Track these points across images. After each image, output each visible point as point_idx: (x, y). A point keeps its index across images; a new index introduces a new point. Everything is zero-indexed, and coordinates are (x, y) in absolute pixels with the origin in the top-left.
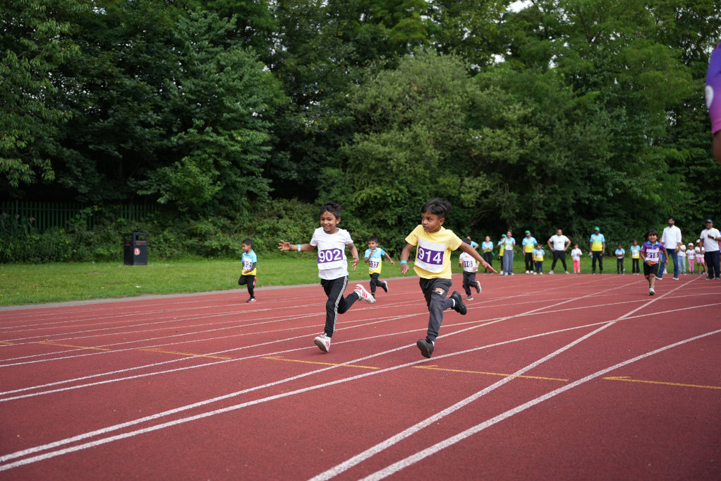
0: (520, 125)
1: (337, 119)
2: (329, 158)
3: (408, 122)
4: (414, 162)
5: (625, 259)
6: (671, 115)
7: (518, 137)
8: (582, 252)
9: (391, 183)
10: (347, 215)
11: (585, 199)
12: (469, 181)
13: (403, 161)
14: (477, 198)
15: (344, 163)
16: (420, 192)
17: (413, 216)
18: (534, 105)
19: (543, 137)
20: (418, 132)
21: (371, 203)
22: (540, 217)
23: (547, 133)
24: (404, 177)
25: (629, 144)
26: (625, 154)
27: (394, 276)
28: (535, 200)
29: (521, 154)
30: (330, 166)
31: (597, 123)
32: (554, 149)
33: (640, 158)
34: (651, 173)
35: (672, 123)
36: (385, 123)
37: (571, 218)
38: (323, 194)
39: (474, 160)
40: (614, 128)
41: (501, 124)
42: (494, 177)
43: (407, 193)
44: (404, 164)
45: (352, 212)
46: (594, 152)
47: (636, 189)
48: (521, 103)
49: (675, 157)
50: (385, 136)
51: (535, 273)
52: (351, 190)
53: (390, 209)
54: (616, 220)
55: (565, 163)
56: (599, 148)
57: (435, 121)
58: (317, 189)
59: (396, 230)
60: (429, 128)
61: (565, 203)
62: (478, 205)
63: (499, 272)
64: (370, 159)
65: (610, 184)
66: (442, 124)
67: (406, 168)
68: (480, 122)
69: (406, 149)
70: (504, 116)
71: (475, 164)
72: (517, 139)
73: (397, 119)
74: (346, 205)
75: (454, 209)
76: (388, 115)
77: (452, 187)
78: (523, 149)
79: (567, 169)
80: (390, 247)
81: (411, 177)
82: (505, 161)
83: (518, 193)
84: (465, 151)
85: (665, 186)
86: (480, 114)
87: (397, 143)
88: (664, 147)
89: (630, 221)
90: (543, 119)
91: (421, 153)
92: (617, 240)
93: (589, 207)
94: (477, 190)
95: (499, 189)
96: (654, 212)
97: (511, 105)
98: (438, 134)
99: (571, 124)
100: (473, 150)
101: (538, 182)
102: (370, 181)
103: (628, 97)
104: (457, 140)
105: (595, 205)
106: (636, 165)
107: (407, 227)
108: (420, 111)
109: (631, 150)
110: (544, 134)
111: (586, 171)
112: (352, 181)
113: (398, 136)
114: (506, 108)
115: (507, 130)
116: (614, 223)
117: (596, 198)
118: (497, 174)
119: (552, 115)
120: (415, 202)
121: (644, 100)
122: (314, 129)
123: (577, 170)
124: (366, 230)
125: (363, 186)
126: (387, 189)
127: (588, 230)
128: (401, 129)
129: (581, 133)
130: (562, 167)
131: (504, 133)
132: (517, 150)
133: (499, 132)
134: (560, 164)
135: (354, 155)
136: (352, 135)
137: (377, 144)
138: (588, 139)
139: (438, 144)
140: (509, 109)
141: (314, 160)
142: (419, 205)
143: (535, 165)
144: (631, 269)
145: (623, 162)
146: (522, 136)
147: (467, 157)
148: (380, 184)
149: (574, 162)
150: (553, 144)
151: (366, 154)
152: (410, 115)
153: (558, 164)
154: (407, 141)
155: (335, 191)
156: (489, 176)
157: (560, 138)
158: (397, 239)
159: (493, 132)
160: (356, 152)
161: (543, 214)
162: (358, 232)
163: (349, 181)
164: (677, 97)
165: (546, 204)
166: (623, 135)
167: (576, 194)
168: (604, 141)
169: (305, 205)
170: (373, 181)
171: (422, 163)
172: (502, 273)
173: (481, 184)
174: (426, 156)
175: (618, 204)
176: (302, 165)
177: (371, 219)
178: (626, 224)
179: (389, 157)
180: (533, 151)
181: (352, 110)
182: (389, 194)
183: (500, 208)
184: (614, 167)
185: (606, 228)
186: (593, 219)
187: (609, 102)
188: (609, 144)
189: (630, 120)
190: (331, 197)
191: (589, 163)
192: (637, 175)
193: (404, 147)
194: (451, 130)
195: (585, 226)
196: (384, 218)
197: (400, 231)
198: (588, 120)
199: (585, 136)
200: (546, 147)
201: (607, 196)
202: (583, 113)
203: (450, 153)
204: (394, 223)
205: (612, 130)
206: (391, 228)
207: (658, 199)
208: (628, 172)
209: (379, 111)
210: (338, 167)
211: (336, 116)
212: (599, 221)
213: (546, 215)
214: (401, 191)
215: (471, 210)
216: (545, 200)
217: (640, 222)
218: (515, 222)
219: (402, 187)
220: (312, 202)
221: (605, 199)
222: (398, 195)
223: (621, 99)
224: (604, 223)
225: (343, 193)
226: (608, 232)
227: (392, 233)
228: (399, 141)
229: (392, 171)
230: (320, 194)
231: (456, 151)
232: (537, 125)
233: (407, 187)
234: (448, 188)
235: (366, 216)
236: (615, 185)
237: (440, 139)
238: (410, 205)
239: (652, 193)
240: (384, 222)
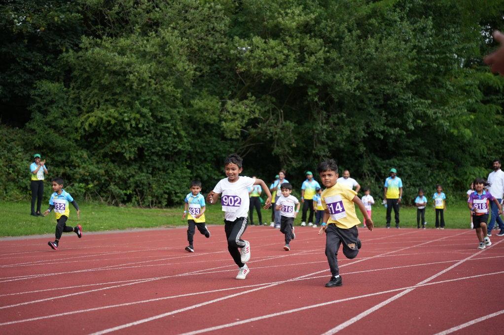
0: (299, 35)
1: (58, 16)
2: (46, 68)
3: (154, 25)
4: (161, 78)
5: (426, 210)
6: (486, 30)
7: (297, 50)
8: (375, 200)
9: (130, 105)
11: (379, 132)
12: (233, 106)
13: (146, 75)
14: (243, 128)
15: (67, 75)
16: (169, 117)
18: (318, 10)
19: (328, 52)
20: (167, 38)
21: (102, 129)
22: (322, 153)
23: (333, 47)
24: (147, 97)
25: (435, 65)
26: (430, 77)
27: (132, 227)
28: (316, 132)
29: (300, 72)
30: (47, 79)
31: (396, 36)
32: (342, 67)
33: (448, 83)
34: (462, 103)
35: (487, 40)
36: (123, 24)
37: (361, 156)
39: (240, 78)
40: (417, 44)
41: (276, 33)
42: (265, 100)
43: (151, 118)
44: (148, 80)
46: (391, 74)
47: (442, 121)
48: (301, 7)
49: (491, 83)
50: (123, 42)
51: (315, 226)
52: (75, 111)
53: (128, 138)
54: (416, 160)
55: (355, 86)
56: (398, 68)
57: (190, 24)
58: (28, 108)
59: (135, 167)
60: (181, 33)
61: (355, 137)
62: (244, 136)
63: (270, 224)
64: (102, 72)
65: (411, 115)
66: (199, 29)
67: (150, 85)
68: (249, 29)
69: (150, 61)
70: (280, 23)
71: (242, 83)
72: (295, 53)
73: (139, 20)
75: (212, 141)
76: (128, 13)
77: (211, 112)
78: (303, 65)
79: (358, 93)
80: (127, 188)
81: (157, 97)
82: (280, 81)
83: (295, 123)
84: (228, 66)
85: (477, 118)
86: (249, 18)
87: (139, 51)
88: (477, 70)
89: (435, 161)
90: (329, 29)
91: (171, 66)
92: (418, 186)
93: (384, 143)
94: (243, 117)
95: (271, 117)
96: (464, 151)
97: (289, 8)
98: (193, 42)
99: (364, 36)
100: (239, 65)
101: (322, 109)
102: (102, 101)
103: (435, 5)
104: (219, 51)
105: (391, 141)
106: (444, 91)
108: (170, 10)
109: (438, 72)
110: (329, 48)
111: (381, 97)
112: (77, 100)
113: (141, 43)
114: (282, 12)
115: (283, 40)
116: (415, 164)
117: (392, 132)
118: (269, 97)
119: (340, 25)
120: (161, 130)
121: (454, 10)
122: (27, 27)
123: (370, 95)
124: (95, 165)
125: (92, 107)
126: (125, 112)
127: (383, 172)
128: (144, 33)
129: (377, 49)
130: (352, 91)
131: (279, 44)
132: (295, 66)
133: (272, 42)
134: (349, 87)
135: (81, 66)
136: (79, 38)
137: (113, 51)
138: (385, 56)
139: (193, 55)
140: (287, 14)
141: (26, 70)
142: (167, 135)
143: (317, 87)
144: (434, 222)
145: (428, 87)
146: (302, 49)
147: (231, 74)
148: (114, 105)
149: (366, 86)
150: (341, 61)
151: (98, 65)
152: (158, 15)
153: (346, 87)
154: (153, 50)
155: (54, 113)
156: (259, 99)
157: (350, 54)
158: (137, 178)
159: (265, 42)
160: (83, 61)
161: (327, 150)
162: (84, 168)
163: (73, 99)
164: (494, 8)
165: (331, 137)
166: (427, 53)
167: (368, 126)
168: (405, 59)
170: (106, 101)
171: (171, 80)
172: (272, 224)
173: (248, 109)
174: (178, 70)
175: (419, 140)
176: (10, 76)
177: (102, 151)
178: (429, 166)
179: (128, 70)
180: (316, 69)
181: (79, 4)
182: (126, 119)
183: (272, 141)
184: (416, 94)
185: (405, 169)
186: (389, 158)
187: (411, 10)
188: (411, 63)
189: (437, 35)
191: (385, 87)
192: (444, 105)
193: (148, 57)
194: (210, 38)
195: (379, 166)
196: (120, 150)
197: (140, 169)
198: (385, 33)
199: (382, 52)
200: (332, 64)
201: (407, 130)
202: (379, 23)
203: (208, 67)
205: (415, 47)
206: (128, 163)
207: (468, 135)
208: (432, 100)
209: (116, 8)
210: (58, 81)
211: (56, 11)
212: (396, 160)
213: (330, 151)
214: (143, 116)
215: (235, 143)
216: (330, 132)
217: (446, 163)
218: (291, 159)
219: (145, 110)
221: (405, 133)
222: (139, 120)
223: (426, 8)
224: (402, 163)
225: (64, 115)
226: (406, 176)
227: (131, 170)
228: (142, 49)
229: (131, 88)
231: (216, 65)
232: (321, 37)
233: (151, 110)
234: (205, 113)
235: (95, 146)
236: (417, 116)
237: (196, 49)
238: (155, 134)
239: (462, 127)
240: (120, 155)
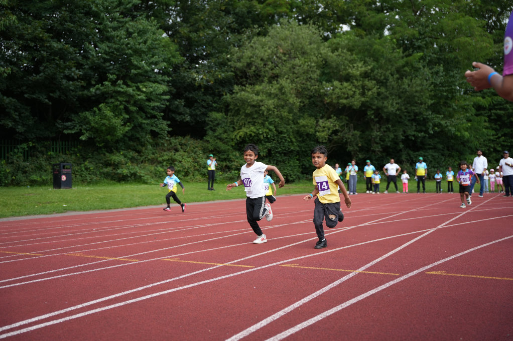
10: (229, 149)
17: (280, 149)
38: (210, 133)
45: (232, 146)
51: (374, 193)
74: (228, 141)
107: (275, 158)
141: (203, 106)
169: (196, 141)
176: (194, 110)
190: (216, 134)
204: (265, 155)
220: (201, 139)
230: (207, 133)
